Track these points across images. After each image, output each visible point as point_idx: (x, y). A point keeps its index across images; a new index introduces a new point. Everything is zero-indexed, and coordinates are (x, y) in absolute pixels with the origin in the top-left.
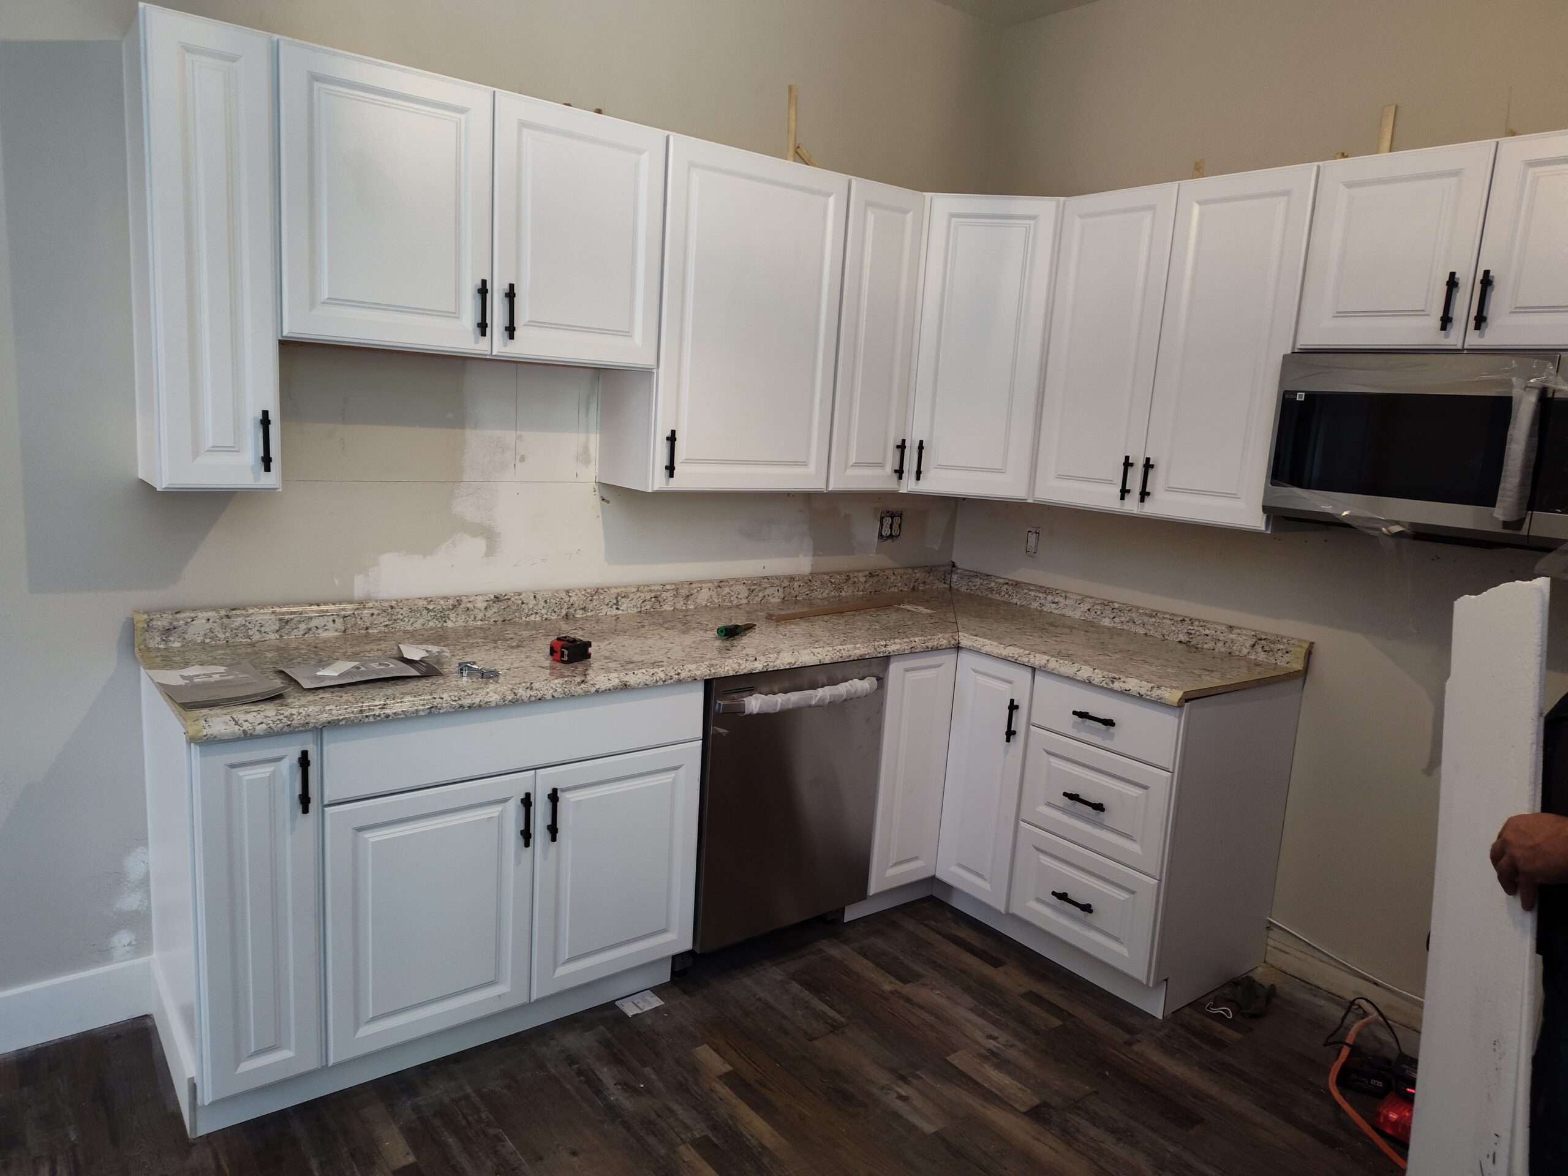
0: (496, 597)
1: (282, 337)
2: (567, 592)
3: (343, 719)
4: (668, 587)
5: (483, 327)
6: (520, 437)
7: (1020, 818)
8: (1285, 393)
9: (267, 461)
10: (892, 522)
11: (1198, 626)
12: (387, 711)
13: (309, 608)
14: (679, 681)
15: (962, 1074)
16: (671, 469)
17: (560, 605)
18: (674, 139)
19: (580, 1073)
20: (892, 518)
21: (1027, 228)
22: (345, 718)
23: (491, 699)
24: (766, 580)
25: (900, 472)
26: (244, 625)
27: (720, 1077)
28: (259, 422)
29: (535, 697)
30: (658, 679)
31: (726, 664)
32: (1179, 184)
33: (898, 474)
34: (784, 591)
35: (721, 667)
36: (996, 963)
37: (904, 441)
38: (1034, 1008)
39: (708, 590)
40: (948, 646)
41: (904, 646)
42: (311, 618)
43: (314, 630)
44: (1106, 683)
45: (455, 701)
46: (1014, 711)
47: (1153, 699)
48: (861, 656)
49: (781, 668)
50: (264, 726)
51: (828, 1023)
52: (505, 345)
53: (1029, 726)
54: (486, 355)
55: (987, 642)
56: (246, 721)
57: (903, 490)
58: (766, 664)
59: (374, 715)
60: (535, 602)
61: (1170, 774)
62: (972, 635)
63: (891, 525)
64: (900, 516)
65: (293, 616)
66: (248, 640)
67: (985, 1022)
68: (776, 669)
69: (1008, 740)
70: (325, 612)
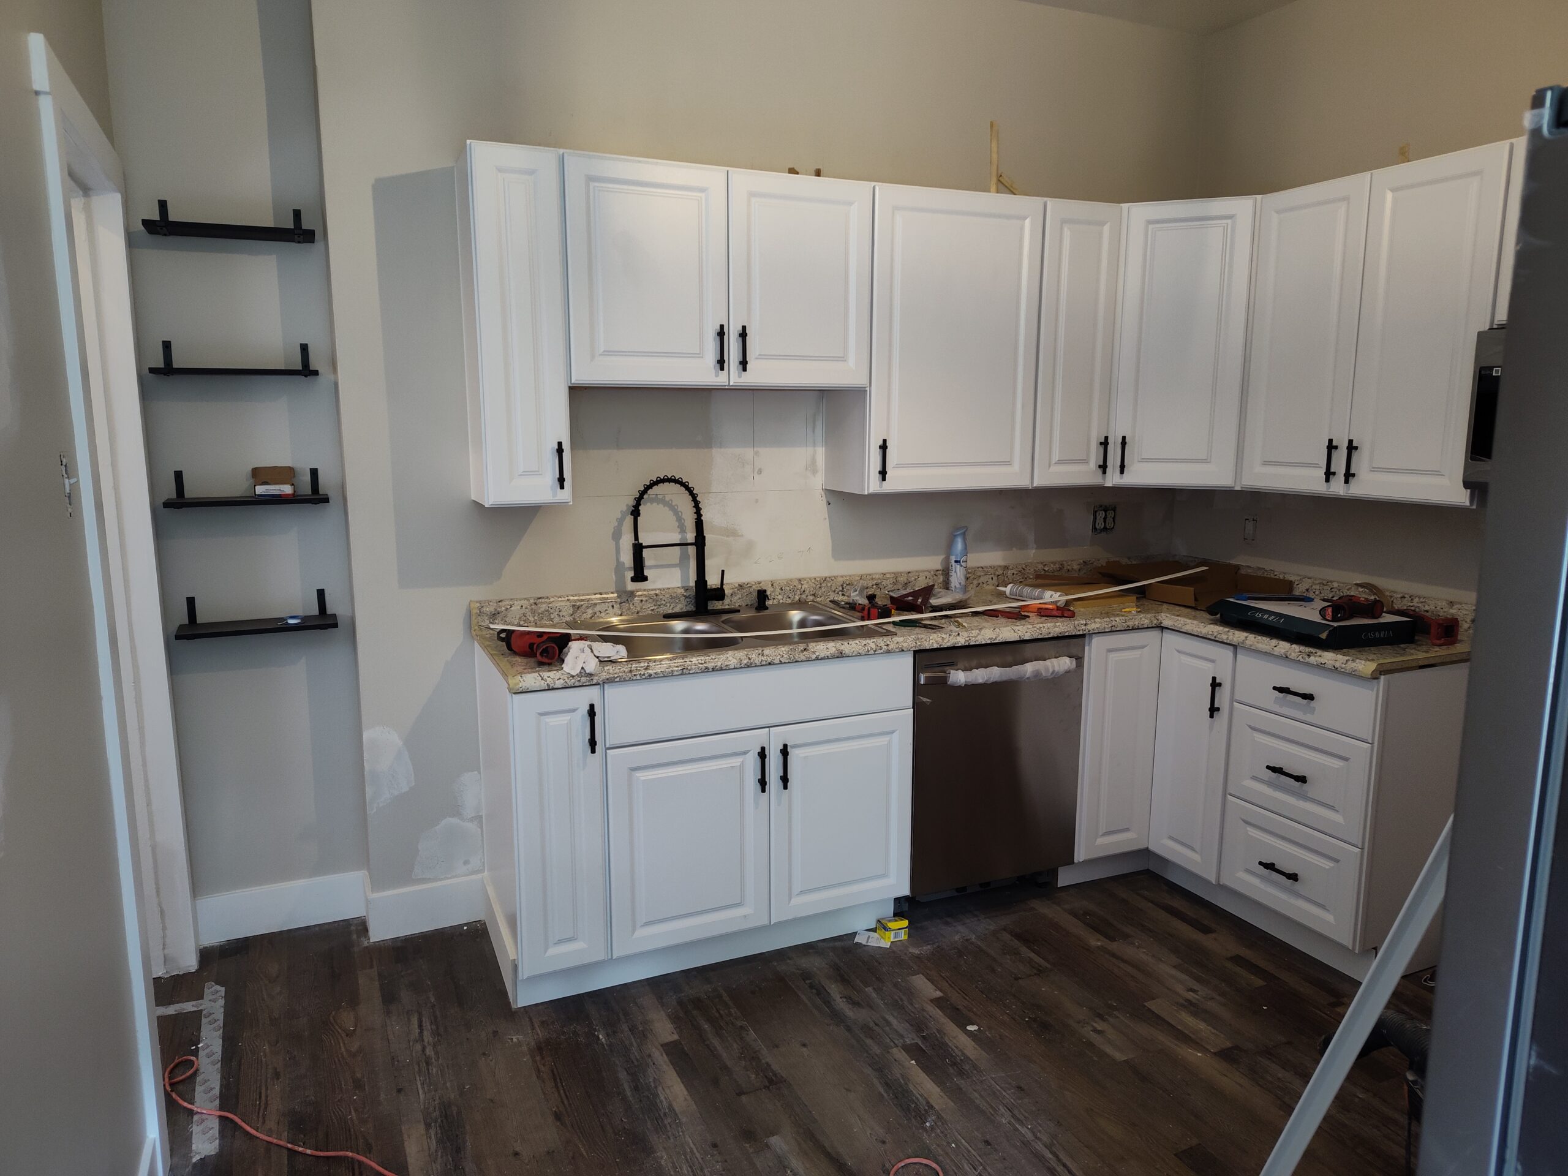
0: (740, 585)
1: (571, 384)
2: (800, 580)
3: (617, 677)
4: (888, 576)
5: (721, 363)
6: (756, 453)
7: (1228, 792)
8: (1481, 369)
9: (561, 481)
10: (1106, 515)
11: (1417, 603)
12: (650, 672)
13: (594, 596)
14: (889, 652)
15: (1158, 1017)
16: (883, 473)
17: (794, 591)
18: (879, 189)
19: (811, 986)
20: (1106, 511)
21: (1224, 227)
22: (619, 676)
23: (730, 663)
24: (981, 569)
25: (1104, 467)
26: (547, 611)
27: (932, 1001)
28: (555, 451)
29: (766, 661)
30: (869, 648)
31: (931, 638)
32: (1372, 173)
33: (1102, 469)
34: (998, 579)
35: (926, 640)
36: (1206, 930)
37: (1106, 438)
38: (1238, 970)
39: (924, 578)
40: (1150, 626)
41: (1104, 625)
42: (595, 604)
43: (598, 614)
44: (1302, 657)
45: (702, 664)
46: (1217, 688)
47: (1347, 671)
48: (1060, 633)
49: (983, 643)
50: (561, 681)
51: (1033, 967)
52: (740, 376)
53: (1233, 702)
54: (725, 386)
55: (1188, 621)
56: (549, 677)
57: (1109, 484)
58: (968, 639)
59: (640, 674)
60: (772, 589)
61: (1370, 745)
62: (1174, 615)
63: (1105, 519)
64: (1114, 509)
65: (582, 603)
66: (551, 622)
67: (1187, 977)
68: (977, 643)
69: (1212, 716)
70: (606, 599)
